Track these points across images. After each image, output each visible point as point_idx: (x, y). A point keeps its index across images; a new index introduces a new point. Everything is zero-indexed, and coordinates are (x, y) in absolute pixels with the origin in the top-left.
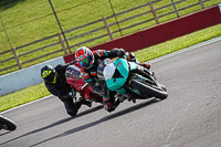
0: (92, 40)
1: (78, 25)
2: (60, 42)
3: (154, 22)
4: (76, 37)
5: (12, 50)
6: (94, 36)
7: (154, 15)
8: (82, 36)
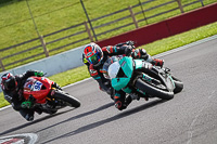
0: (118, 29)
1: (104, 14)
2: (87, 30)
3: (179, 11)
4: (102, 25)
5: (40, 38)
6: (120, 25)
7: (180, 4)
8: (108, 24)
